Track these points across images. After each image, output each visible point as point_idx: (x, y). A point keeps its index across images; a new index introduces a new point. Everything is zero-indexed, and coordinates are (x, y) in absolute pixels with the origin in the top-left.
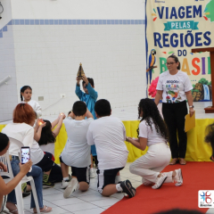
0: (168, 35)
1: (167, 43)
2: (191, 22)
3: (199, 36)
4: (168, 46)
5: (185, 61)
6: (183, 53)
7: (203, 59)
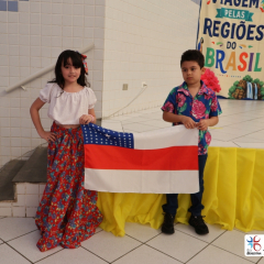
0: (219, 23)
1: (217, 32)
2: (247, 12)
3: (252, 29)
4: (217, 35)
5: (233, 55)
6: (232, 46)
7: (252, 55)
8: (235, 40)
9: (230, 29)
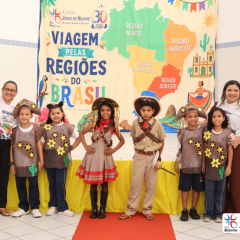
0: (61, 61)
1: (60, 69)
3: (94, 65)
4: (61, 72)
6: (76, 81)
7: (97, 88)
8: (79, 75)
9: (73, 66)
